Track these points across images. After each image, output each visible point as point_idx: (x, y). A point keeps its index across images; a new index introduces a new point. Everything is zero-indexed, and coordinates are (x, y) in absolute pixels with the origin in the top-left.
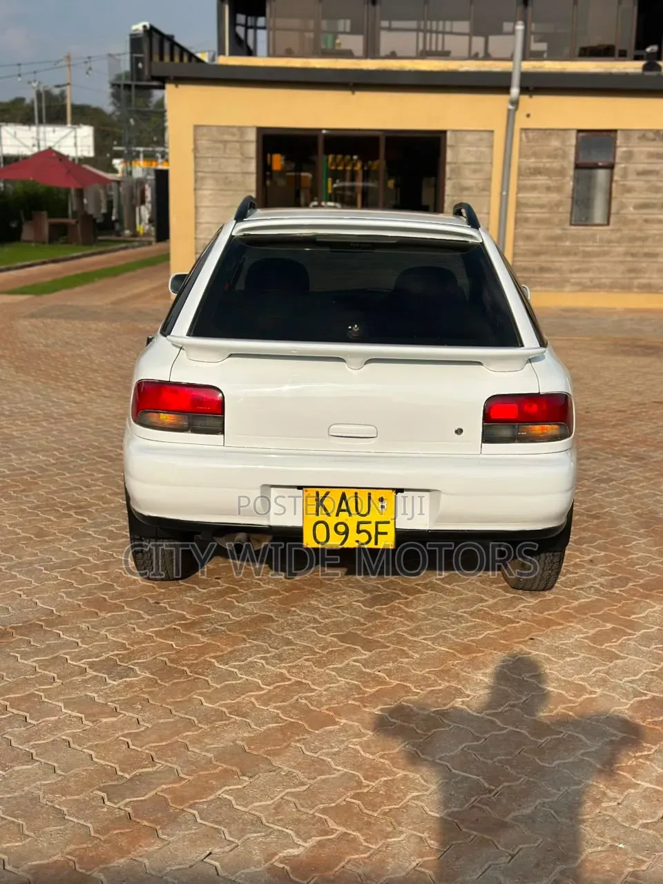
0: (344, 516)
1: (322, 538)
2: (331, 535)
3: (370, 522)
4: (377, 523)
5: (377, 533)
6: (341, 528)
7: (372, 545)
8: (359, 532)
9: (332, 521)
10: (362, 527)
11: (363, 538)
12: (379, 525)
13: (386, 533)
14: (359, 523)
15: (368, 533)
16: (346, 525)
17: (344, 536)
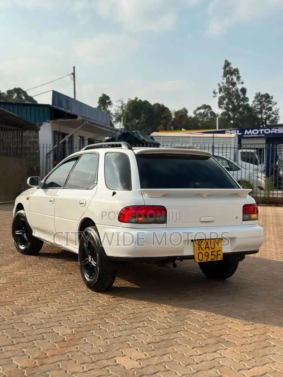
0: (207, 250)
1: (201, 259)
2: (203, 258)
3: (215, 251)
4: (217, 251)
5: (218, 255)
6: (207, 254)
7: (215, 259)
8: (212, 255)
9: (204, 252)
10: (213, 253)
11: (213, 257)
12: (218, 252)
13: (220, 255)
14: (212, 252)
15: (215, 255)
16: (208, 253)
17: (207, 257)
